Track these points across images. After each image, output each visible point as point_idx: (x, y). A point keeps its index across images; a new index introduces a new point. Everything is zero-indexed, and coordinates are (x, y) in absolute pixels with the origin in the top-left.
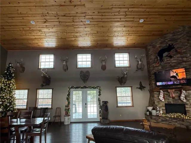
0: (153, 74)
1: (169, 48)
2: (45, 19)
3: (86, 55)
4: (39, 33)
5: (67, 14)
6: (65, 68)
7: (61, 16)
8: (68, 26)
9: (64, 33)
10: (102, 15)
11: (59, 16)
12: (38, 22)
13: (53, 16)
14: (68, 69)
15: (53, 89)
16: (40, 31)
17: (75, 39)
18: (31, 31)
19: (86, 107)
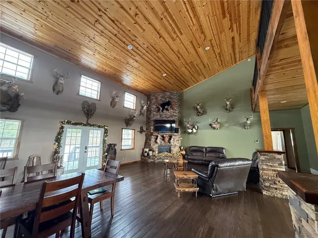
0: (153, 121)
1: (168, 103)
3: (93, 81)
5: (118, 21)
7: (109, 18)
8: (103, 34)
9: (86, 37)
10: (147, 52)
11: (105, 14)
15: (23, 121)
19: (86, 152)
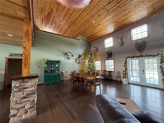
2: (98, 15)
3: (141, 27)
4: (99, 27)
6: (121, 44)
7: (107, 5)
8: (115, 10)
9: (114, 18)
11: (105, 7)
12: (96, 20)
13: (102, 10)
14: (123, 44)
15: (114, 59)
16: (99, 25)
17: (125, 17)
18: (95, 27)
19: (143, 73)
